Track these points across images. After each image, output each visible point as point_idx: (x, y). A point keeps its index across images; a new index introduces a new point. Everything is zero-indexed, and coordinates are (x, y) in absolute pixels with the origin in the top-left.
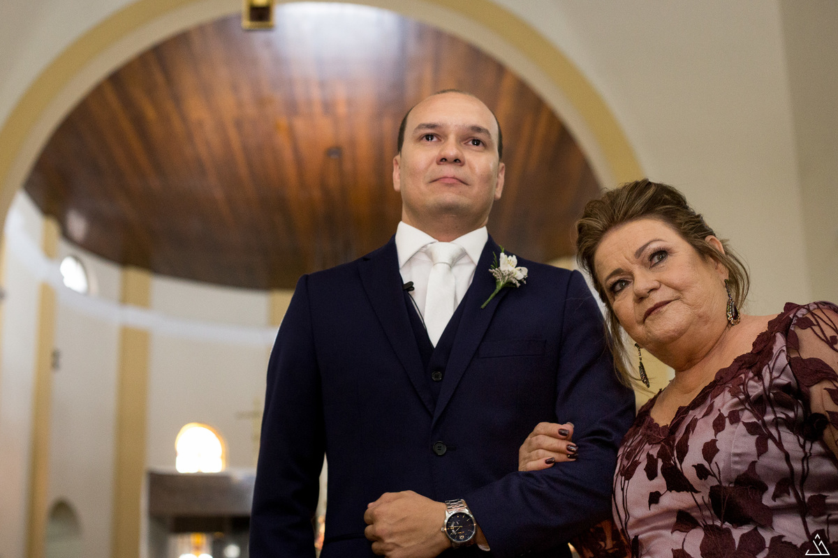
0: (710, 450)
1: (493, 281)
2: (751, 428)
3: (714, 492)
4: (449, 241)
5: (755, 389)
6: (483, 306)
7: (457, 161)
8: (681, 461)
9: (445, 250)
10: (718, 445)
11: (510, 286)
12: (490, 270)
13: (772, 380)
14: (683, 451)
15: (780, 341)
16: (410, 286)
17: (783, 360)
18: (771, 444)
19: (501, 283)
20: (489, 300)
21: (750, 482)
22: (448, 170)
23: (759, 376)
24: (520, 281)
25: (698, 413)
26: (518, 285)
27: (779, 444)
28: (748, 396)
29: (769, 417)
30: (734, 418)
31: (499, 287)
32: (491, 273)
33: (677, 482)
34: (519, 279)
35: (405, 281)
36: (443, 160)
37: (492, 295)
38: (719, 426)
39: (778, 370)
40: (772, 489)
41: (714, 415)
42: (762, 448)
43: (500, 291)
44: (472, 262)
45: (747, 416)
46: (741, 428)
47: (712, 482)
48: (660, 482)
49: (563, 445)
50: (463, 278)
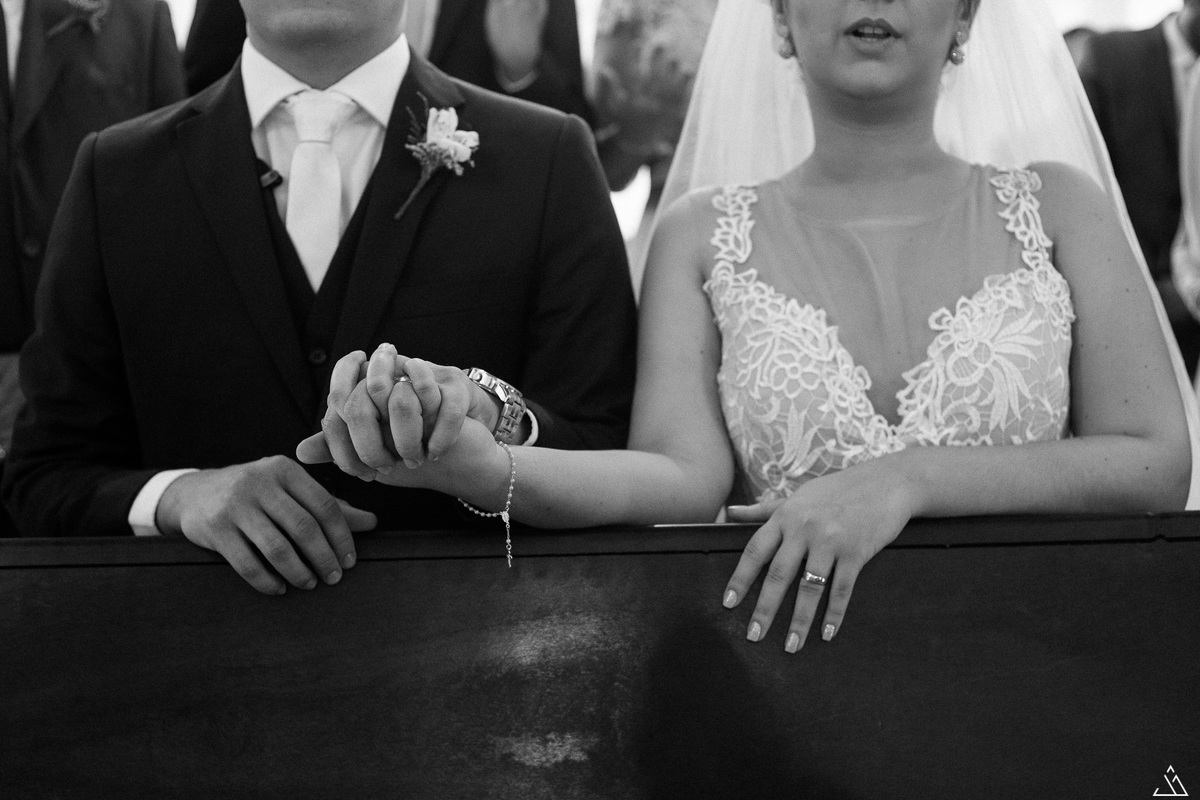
1: (415, 165)
11: (443, 174)
12: (407, 146)
19: (429, 169)
20: (409, 201)
24: (464, 164)
26: (459, 171)
31: (425, 177)
32: (410, 152)
34: (463, 160)
37: (415, 192)
43: (428, 183)
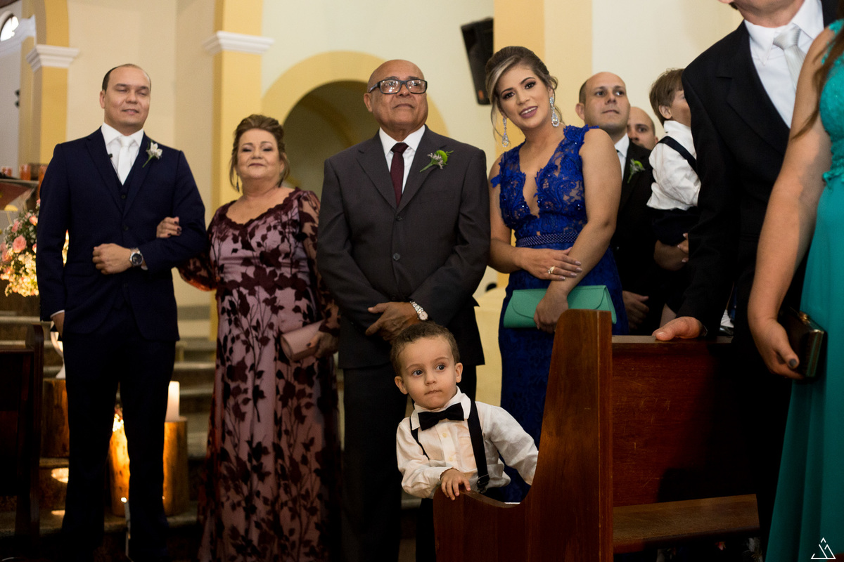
0: (264, 238)
1: (147, 155)
2: (281, 233)
3: (262, 253)
4: (127, 135)
5: (285, 219)
6: (143, 166)
7: (135, 103)
8: (251, 239)
9: (127, 140)
10: (268, 236)
11: (154, 158)
12: (146, 150)
13: (292, 217)
14: (252, 235)
15: (296, 203)
16: (111, 156)
17: (296, 210)
18: (286, 240)
19: (151, 156)
20: (146, 164)
21: (276, 252)
22: (131, 107)
23: (287, 215)
24: (160, 156)
25: (260, 223)
26: (159, 158)
27: (288, 241)
28: (281, 220)
29: (287, 230)
30: (275, 227)
31: (150, 158)
32: (147, 152)
33: (247, 246)
35: (109, 153)
36: (130, 102)
37: (147, 162)
38: (269, 229)
39: (294, 214)
40: (283, 255)
41: (267, 225)
42: (283, 241)
43: (151, 160)
44: (137, 145)
45: (279, 228)
46: (277, 232)
47: (262, 249)
48: (239, 245)
49: (176, 227)
50: (134, 153)
